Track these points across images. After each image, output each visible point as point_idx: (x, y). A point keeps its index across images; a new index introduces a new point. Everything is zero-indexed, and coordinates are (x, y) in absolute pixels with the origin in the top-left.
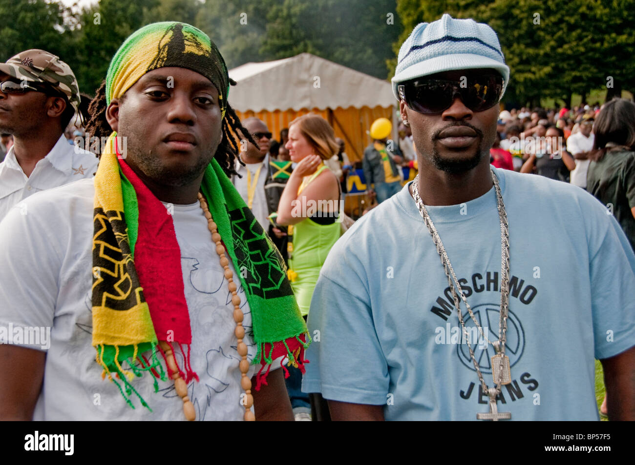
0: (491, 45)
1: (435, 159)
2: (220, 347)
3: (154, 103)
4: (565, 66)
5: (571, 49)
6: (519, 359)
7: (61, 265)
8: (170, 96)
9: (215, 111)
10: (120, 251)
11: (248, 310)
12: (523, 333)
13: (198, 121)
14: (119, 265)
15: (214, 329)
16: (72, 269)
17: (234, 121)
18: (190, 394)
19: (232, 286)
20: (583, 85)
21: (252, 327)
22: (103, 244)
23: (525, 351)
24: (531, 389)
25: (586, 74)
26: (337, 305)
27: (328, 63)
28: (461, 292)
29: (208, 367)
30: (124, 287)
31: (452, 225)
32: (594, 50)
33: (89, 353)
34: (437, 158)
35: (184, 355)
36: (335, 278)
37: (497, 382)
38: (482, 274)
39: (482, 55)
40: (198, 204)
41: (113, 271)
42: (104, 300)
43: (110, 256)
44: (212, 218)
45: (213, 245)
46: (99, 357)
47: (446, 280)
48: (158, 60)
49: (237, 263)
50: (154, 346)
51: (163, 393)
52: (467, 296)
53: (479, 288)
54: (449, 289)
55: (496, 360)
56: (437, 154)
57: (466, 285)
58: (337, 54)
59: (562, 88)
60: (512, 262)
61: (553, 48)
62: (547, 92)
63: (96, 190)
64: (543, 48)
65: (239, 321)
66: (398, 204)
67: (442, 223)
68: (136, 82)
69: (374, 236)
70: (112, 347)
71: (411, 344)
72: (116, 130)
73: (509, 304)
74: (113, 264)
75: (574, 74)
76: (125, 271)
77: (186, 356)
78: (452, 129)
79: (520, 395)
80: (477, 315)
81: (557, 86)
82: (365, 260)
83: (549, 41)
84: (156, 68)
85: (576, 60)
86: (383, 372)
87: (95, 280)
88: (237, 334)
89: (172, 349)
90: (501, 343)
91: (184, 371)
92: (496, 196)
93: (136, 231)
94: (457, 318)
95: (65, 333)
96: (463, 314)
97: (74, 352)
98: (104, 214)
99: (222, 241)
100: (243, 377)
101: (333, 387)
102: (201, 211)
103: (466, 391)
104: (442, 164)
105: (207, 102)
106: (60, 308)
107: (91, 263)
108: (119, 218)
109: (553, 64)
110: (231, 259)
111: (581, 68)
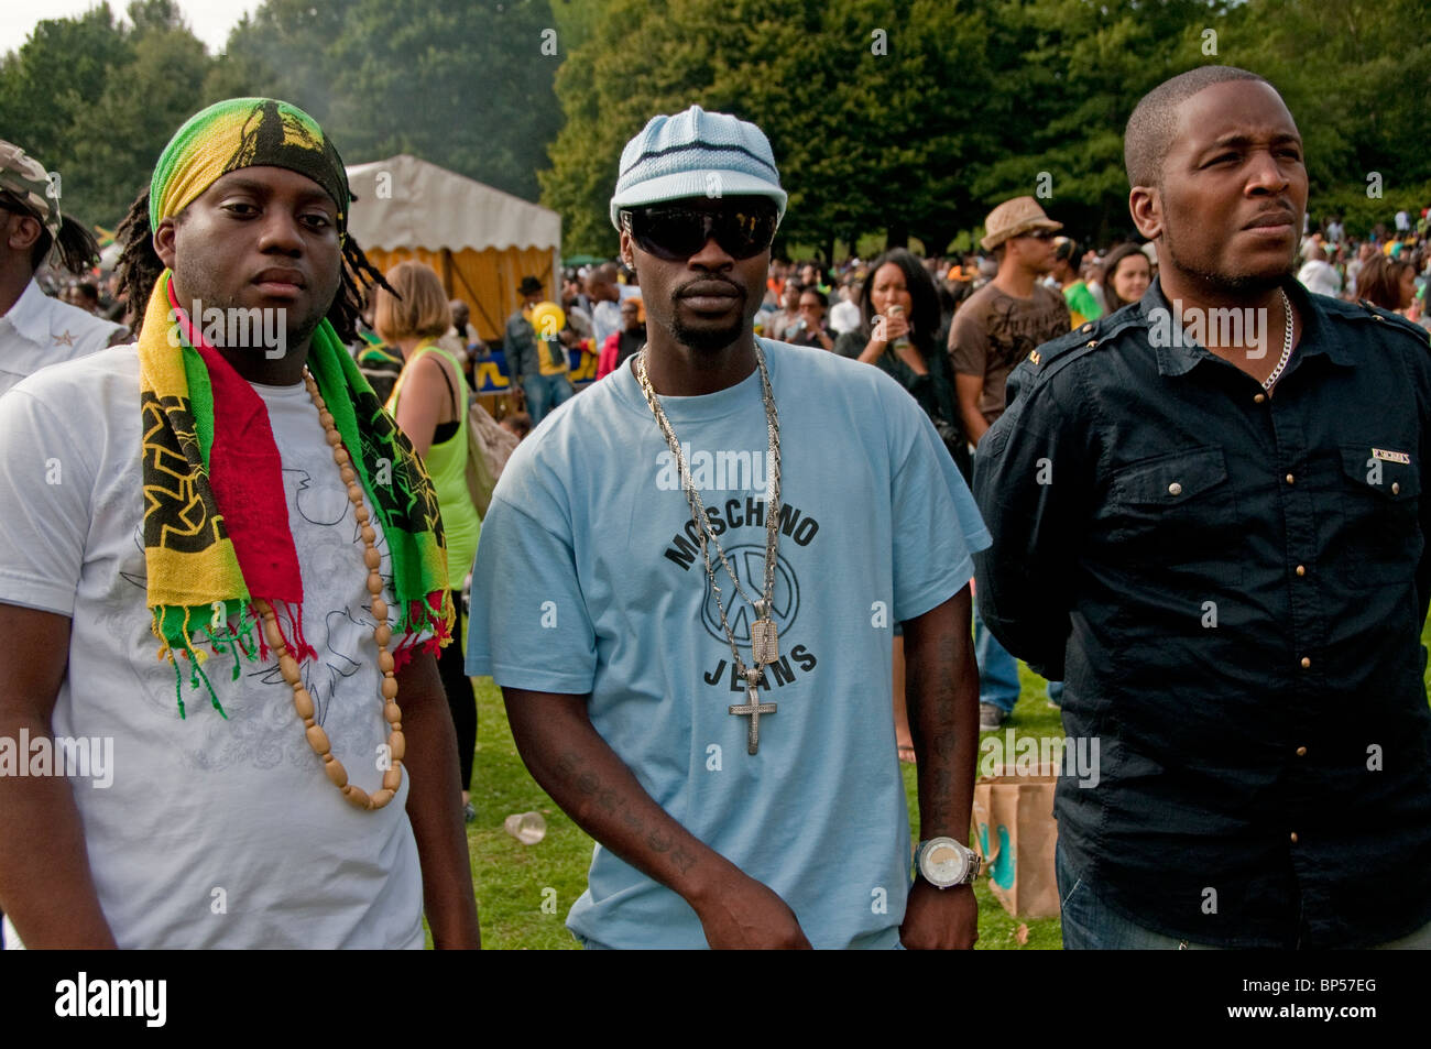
0: (762, 157)
1: (676, 327)
2: (347, 608)
3: (234, 223)
4: (824, 193)
5: (832, 166)
6: (790, 625)
7: (94, 482)
8: (261, 212)
9: (332, 237)
10: (185, 459)
11: (387, 552)
12: (798, 587)
13: (308, 251)
14: (185, 482)
15: (335, 581)
16: (112, 488)
17: (355, 258)
18: (304, 678)
19: (361, 512)
20: (852, 225)
21: (392, 577)
22: (159, 449)
23: (799, 613)
24: (806, 668)
25: (855, 209)
26: (521, 544)
27: (443, 172)
28: (710, 527)
29: (330, 637)
30: (195, 515)
31: (696, 426)
32: (866, 170)
33: (139, 620)
34: (678, 327)
35: (293, 620)
36: (517, 502)
37: (758, 660)
38: (739, 500)
39: (750, 173)
40: (302, 386)
41: (176, 491)
42: (164, 537)
43: (171, 468)
44: (326, 407)
45: (330, 450)
46: (157, 625)
47: (689, 510)
48: (243, 155)
49: (367, 477)
50: (243, 605)
51: (262, 677)
52: (718, 533)
53: (735, 521)
54: (692, 523)
55: (758, 628)
56: (678, 320)
57: (718, 517)
58: (453, 159)
59: (819, 228)
60: (784, 483)
61: (805, 165)
62: (797, 234)
63: (142, 363)
64: (790, 164)
65: (373, 566)
66: (615, 390)
67: (683, 423)
68: (206, 190)
69: (579, 439)
70: (180, 608)
71: (632, 605)
72: (172, 267)
73: (779, 543)
74: (177, 481)
75: (837, 207)
76: (195, 492)
77: (296, 620)
78: (702, 285)
79: (790, 678)
80: (732, 560)
81: (812, 225)
82: (566, 477)
83: (798, 153)
84: (238, 168)
85: (841, 185)
86: (589, 645)
87: (148, 504)
88: (370, 587)
89: (275, 612)
90: (766, 603)
91: (293, 643)
92: (761, 383)
93: (212, 428)
94: (704, 567)
95: (101, 586)
96: (713, 560)
97: (117, 616)
98: (156, 401)
99: (342, 443)
100: (381, 652)
101: (512, 668)
102: (308, 396)
103: (713, 673)
104: (686, 335)
105: (320, 223)
106: (92, 550)
107: (141, 480)
108: (182, 408)
109: (805, 190)
110: (358, 472)
111: (848, 198)
